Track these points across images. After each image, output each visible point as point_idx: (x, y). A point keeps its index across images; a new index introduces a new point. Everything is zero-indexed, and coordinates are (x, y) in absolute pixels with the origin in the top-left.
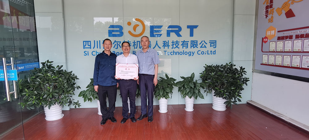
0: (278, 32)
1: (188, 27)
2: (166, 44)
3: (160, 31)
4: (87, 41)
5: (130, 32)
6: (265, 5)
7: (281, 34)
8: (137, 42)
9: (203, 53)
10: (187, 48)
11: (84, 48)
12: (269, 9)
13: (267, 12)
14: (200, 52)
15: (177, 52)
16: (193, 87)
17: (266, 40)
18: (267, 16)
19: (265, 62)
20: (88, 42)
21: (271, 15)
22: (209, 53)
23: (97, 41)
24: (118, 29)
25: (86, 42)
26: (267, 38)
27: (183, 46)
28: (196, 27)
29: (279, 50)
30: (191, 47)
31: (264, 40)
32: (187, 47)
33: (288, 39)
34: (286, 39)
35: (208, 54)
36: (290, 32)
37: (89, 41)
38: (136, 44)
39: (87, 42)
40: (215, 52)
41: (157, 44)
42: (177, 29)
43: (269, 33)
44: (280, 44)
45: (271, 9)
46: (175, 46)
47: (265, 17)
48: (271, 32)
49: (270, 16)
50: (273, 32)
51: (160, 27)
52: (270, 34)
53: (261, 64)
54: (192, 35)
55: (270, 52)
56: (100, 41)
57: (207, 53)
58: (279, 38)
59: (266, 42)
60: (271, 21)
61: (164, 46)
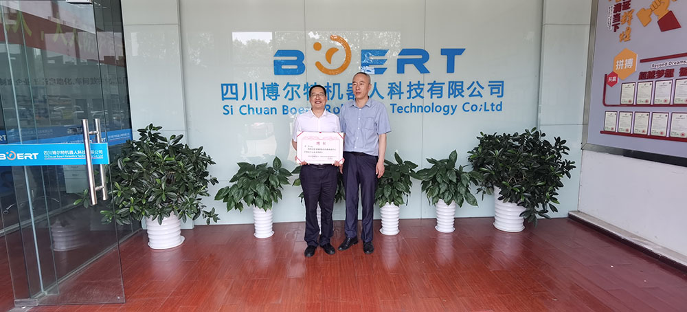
0: (642, 61)
1: (444, 52)
2: (394, 89)
3: (384, 61)
4: (229, 85)
5: (318, 65)
6: (613, 3)
7: (648, 67)
8: (334, 84)
9: (474, 108)
10: (441, 97)
11: (223, 99)
12: (622, 13)
13: (617, 18)
14: (467, 107)
15: (418, 107)
16: (455, 181)
17: (614, 79)
18: (616, 27)
19: (610, 127)
20: (231, 85)
21: (626, 25)
22: (489, 107)
23: (251, 84)
24: (295, 58)
25: (227, 85)
26: (616, 75)
27: (432, 94)
28: (460, 51)
29: (642, 100)
30: (449, 94)
31: (610, 79)
32: (440, 95)
33: (663, 78)
34: (659, 76)
35: (485, 110)
36: (667, 61)
37: (234, 85)
38: (331, 89)
39: (229, 87)
40: (501, 105)
41: (375, 89)
42: (420, 57)
43: (620, 65)
44: (645, 89)
45: (626, 11)
46: (413, 93)
47: (612, 28)
48: (624, 63)
49: (623, 28)
50: (629, 62)
51: (383, 52)
52: (624, 66)
53: (602, 132)
54: (450, 68)
55: (621, 105)
56: (256, 84)
57: (483, 108)
58: (643, 76)
59: (612, 84)
60: (625, 37)
61: (391, 93)
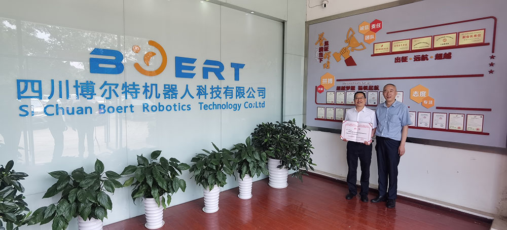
0: (337, 80)
1: (233, 65)
2: (201, 91)
3: (193, 68)
4: (30, 81)
5: (137, 66)
6: (318, 47)
7: (341, 84)
8: (152, 85)
9: (251, 106)
12: (324, 52)
13: (321, 55)
14: (247, 105)
15: (218, 105)
17: (322, 89)
18: (321, 60)
19: (321, 116)
20: (33, 82)
21: (327, 59)
22: (258, 105)
24: (113, 58)
25: (26, 82)
27: (226, 95)
28: (242, 66)
29: (339, 101)
30: (237, 96)
31: (319, 89)
32: (231, 97)
33: (350, 90)
36: (352, 82)
37: (37, 81)
38: (149, 89)
40: (264, 103)
41: (187, 90)
42: (218, 67)
46: (215, 95)
47: (318, 60)
51: (193, 61)
52: (327, 82)
53: (315, 119)
54: (237, 78)
55: (327, 104)
56: (67, 81)
57: (255, 105)
59: (321, 92)
60: (327, 66)
61: (199, 94)
